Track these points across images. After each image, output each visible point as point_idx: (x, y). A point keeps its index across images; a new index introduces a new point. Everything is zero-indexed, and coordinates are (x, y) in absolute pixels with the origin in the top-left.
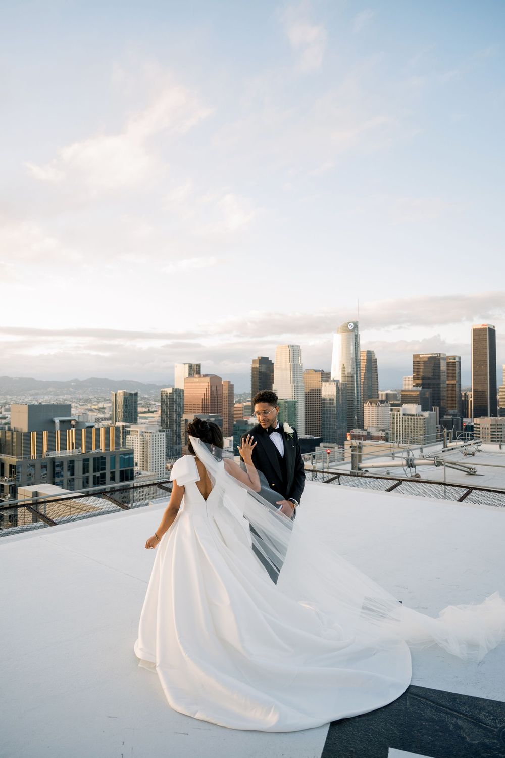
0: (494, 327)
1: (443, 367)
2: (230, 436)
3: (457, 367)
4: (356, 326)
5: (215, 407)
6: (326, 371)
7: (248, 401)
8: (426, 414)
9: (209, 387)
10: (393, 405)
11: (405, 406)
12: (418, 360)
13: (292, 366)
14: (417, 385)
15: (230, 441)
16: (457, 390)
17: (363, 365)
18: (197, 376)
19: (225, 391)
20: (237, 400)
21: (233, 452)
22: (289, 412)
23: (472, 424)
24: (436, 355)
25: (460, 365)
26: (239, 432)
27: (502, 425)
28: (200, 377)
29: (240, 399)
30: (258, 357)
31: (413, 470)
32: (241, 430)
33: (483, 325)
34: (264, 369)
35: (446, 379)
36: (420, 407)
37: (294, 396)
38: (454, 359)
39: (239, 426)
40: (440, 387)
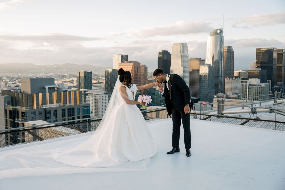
1: (275, 55)
3: (283, 56)
4: (221, 31)
5: (136, 80)
6: (202, 59)
8: (263, 85)
9: (133, 68)
10: (243, 79)
11: (250, 80)
12: (259, 52)
13: (182, 56)
14: (258, 67)
16: (283, 70)
17: (225, 55)
18: (126, 62)
19: (143, 71)
20: (149, 76)
24: (271, 49)
28: (128, 63)
30: (162, 51)
31: (255, 115)
34: (165, 58)
35: (276, 63)
36: (260, 80)
37: (183, 73)
38: (282, 51)
39: (150, 92)
40: (272, 68)
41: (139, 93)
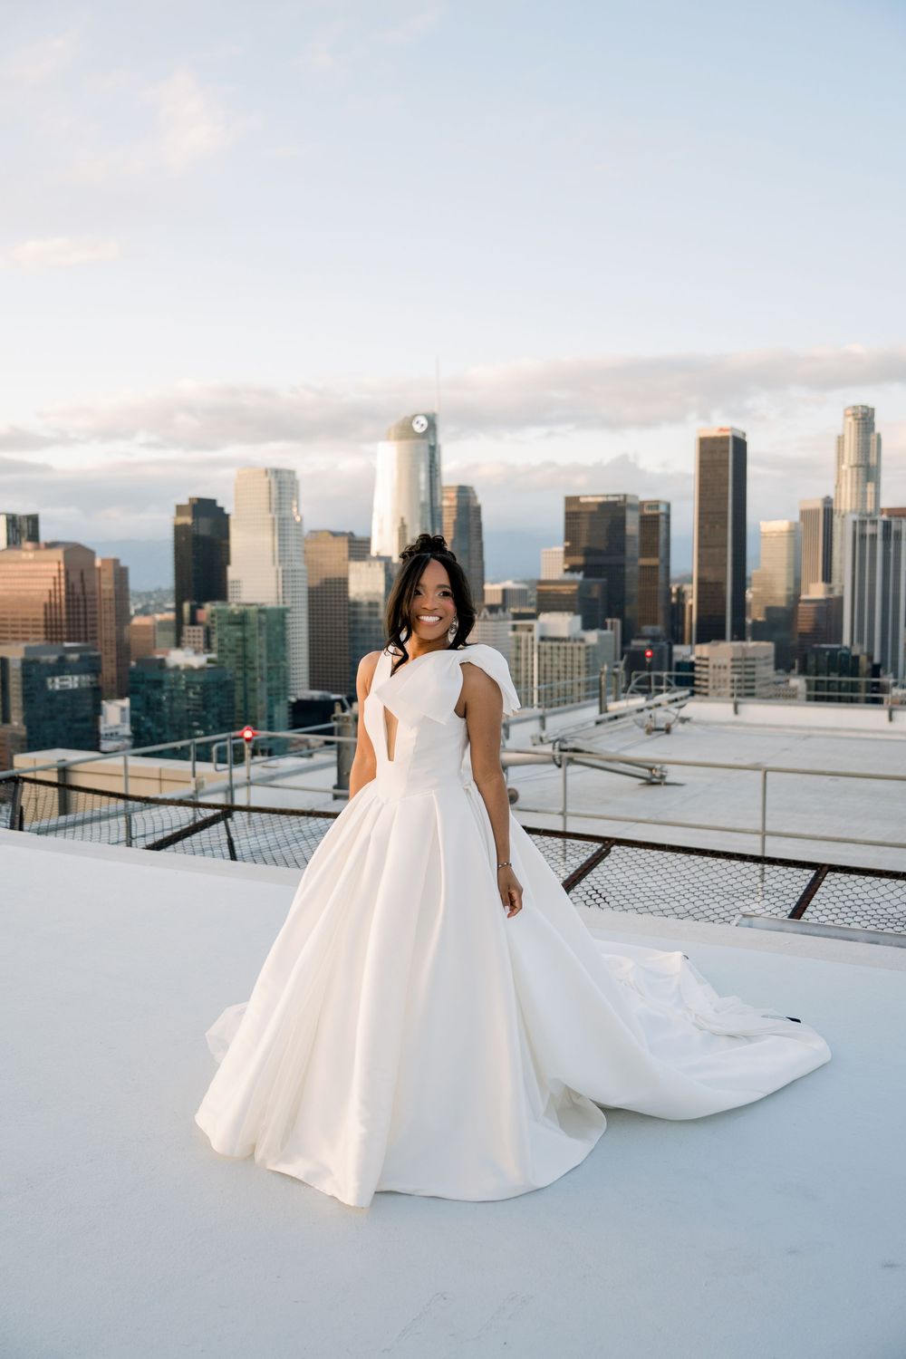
0: (744, 434)
1: (632, 526)
2: (121, 697)
3: (662, 526)
4: (432, 426)
5: (79, 626)
6: (359, 533)
7: (168, 610)
8: (592, 637)
9: (63, 574)
10: (518, 616)
11: (545, 618)
12: (575, 508)
13: (276, 522)
14: (572, 569)
15: (123, 709)
16: (661, 579)
17: (448, 520)
18: (29, 545)
19: (107, 586)
20: (139, 606)
21: (129, 737)
22: (268, 635)
23: (693, 658)
24: (616, 499)
25: (668, 522)
26: (143, 687)
27: (754, 659)
28: (37, 548)
29: (148, 605)
30: (190, 499)
32: (149, 681)
33: (721, 430)
34: (204, 529)
35: (637, 554)
36: (578, 620)
37: (281, 595)
38: (657, 507)
39: (143, 674)
40: (624, 574)
41: (91, 683)
